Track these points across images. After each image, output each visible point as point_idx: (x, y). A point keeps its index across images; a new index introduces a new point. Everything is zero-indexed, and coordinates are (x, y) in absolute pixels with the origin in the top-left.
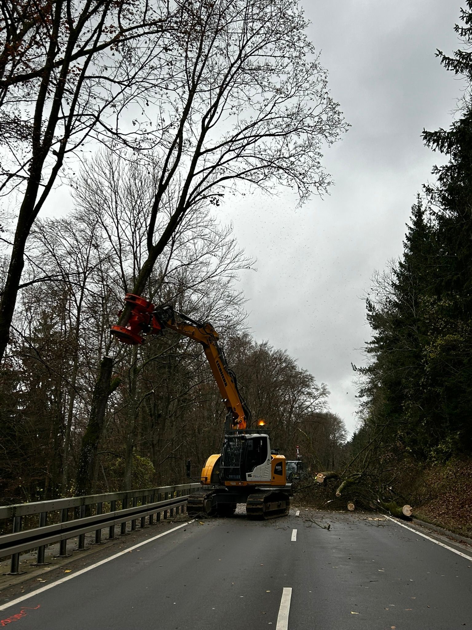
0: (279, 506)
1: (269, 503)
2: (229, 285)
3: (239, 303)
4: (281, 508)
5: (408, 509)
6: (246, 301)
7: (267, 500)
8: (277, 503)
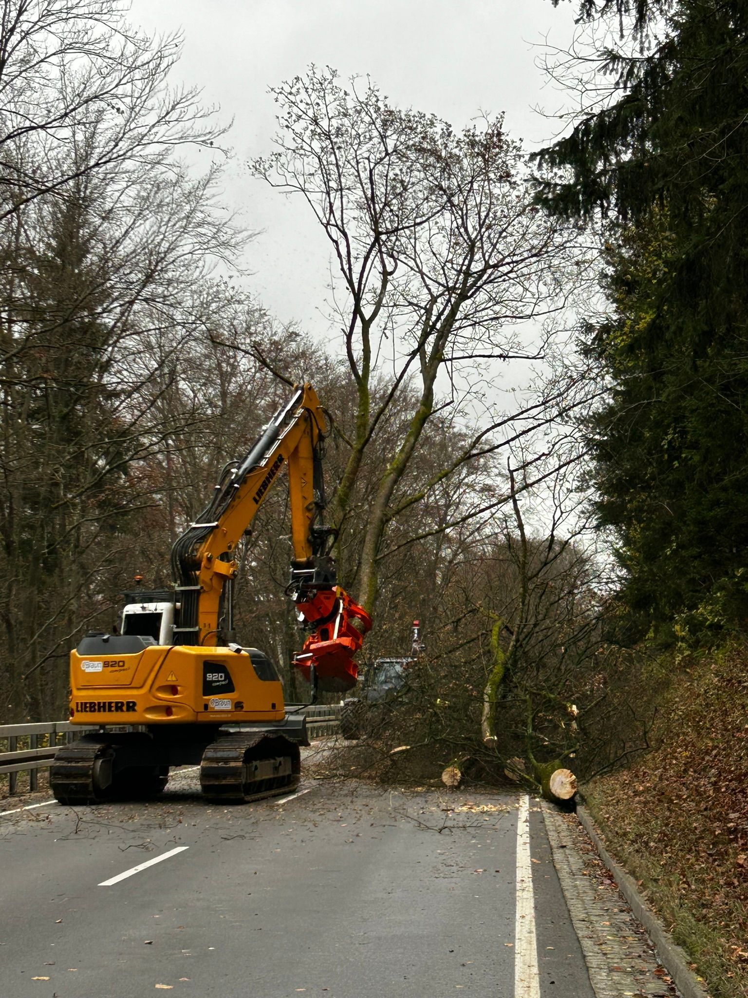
0: (276, 769)
1: (255, 763)
2: (208, 192)
3: (233, 242)
4: (281, 774)
5: (564, 780)
6: (250, 236)
7: (250, 756)
8: (272, 761)
